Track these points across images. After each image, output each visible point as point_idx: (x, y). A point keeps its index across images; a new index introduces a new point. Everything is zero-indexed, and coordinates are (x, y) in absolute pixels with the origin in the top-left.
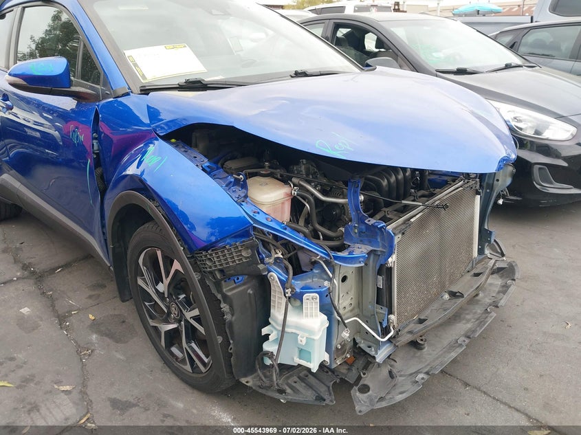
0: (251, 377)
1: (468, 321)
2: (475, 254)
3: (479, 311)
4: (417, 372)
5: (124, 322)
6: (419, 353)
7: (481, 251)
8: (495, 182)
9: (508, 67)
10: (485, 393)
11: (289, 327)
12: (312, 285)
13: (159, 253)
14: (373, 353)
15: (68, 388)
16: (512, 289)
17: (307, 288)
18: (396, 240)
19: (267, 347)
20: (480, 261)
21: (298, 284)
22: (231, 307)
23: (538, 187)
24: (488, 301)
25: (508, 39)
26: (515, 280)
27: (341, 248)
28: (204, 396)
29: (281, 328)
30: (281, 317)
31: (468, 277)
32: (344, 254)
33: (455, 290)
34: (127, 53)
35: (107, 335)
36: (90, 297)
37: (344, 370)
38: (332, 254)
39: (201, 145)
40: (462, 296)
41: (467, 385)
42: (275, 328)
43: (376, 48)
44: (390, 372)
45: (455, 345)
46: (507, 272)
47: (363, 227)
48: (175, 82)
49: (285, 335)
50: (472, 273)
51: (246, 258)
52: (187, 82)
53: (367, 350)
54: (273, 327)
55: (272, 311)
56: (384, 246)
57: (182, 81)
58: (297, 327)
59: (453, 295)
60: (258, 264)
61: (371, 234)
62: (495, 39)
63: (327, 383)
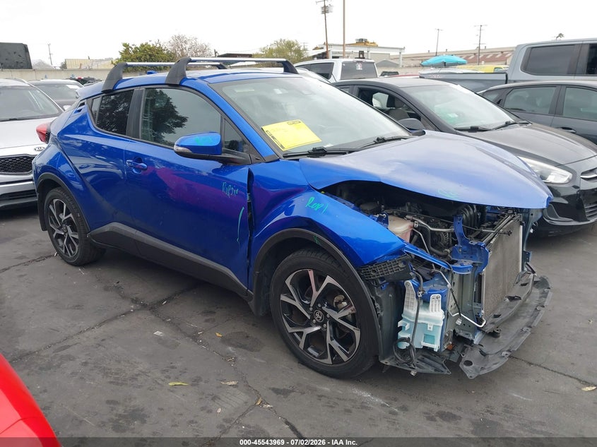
0: (389, 359)
1: (525, 317)
2: (520, 270)
3: (530, 311)
4: (501, 351)
5: (247, 337)
6: (496, 340)
7: (523, 269)
8: (530, 216)
9: (507, 124)
10: (545, 368)
11: (421, 319)
12: (435, 289)
13: (311, 273)
14: (471, 338)
15: (233, 383)
16: (550, 294)
17: (432, 291)
18: (490, 254)
19: (401, 335)
20: (523, 275)
21: (426, 288)
22: (381, 305)
23: (548, 221)
24: (534, 303)
25: (494, 96)
26: (549, 288)
27: (453, 262)
28: (342, 382)
29: (414, 321)
30: (414, 313)
31: (518, 287)
32: (456, 265)
33: (512, 295)
34: (265, 128)
35: (241, 347)
36: (206, 321)
37: (446, 354)
38: (451, 266)
39: (345, 195)
40: (520, 298)
41: (530, 364)
42: (409, 321)
43: (388, 107)
44: (481, 352)
45: (521, 332)
46: (542, 283)
47: (465, 247)
48: (306, 150)
49: (418, 325)
50: (520, 283)
51: (401, 268)
52: (314, 150)
53: (466, 337)
54: (406, 320)
55: (405, 309)
56: (481, 260)
57: (310, 149)
58: (426, 319)
59: (512, 299)
60: (410, 272)
61: (472, 251)
62: (482, 96)
63: (440, 361)
